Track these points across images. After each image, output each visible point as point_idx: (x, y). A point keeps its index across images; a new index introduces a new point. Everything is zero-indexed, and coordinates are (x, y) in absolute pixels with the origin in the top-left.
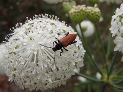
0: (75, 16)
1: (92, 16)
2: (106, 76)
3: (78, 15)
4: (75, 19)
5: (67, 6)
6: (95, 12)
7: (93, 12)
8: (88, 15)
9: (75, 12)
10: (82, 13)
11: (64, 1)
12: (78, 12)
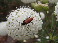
0: (37, 8)
1: (45, 8)
2: (51, 37)
3: (38, 7)
4: (37, 9)
5: (33, 4)
6: (46, 6)
7: (45, 6)
8: (43, 8)
9: (37, 6)
10: (40, 6)
11: (32, 2)
12: (38, 6)
